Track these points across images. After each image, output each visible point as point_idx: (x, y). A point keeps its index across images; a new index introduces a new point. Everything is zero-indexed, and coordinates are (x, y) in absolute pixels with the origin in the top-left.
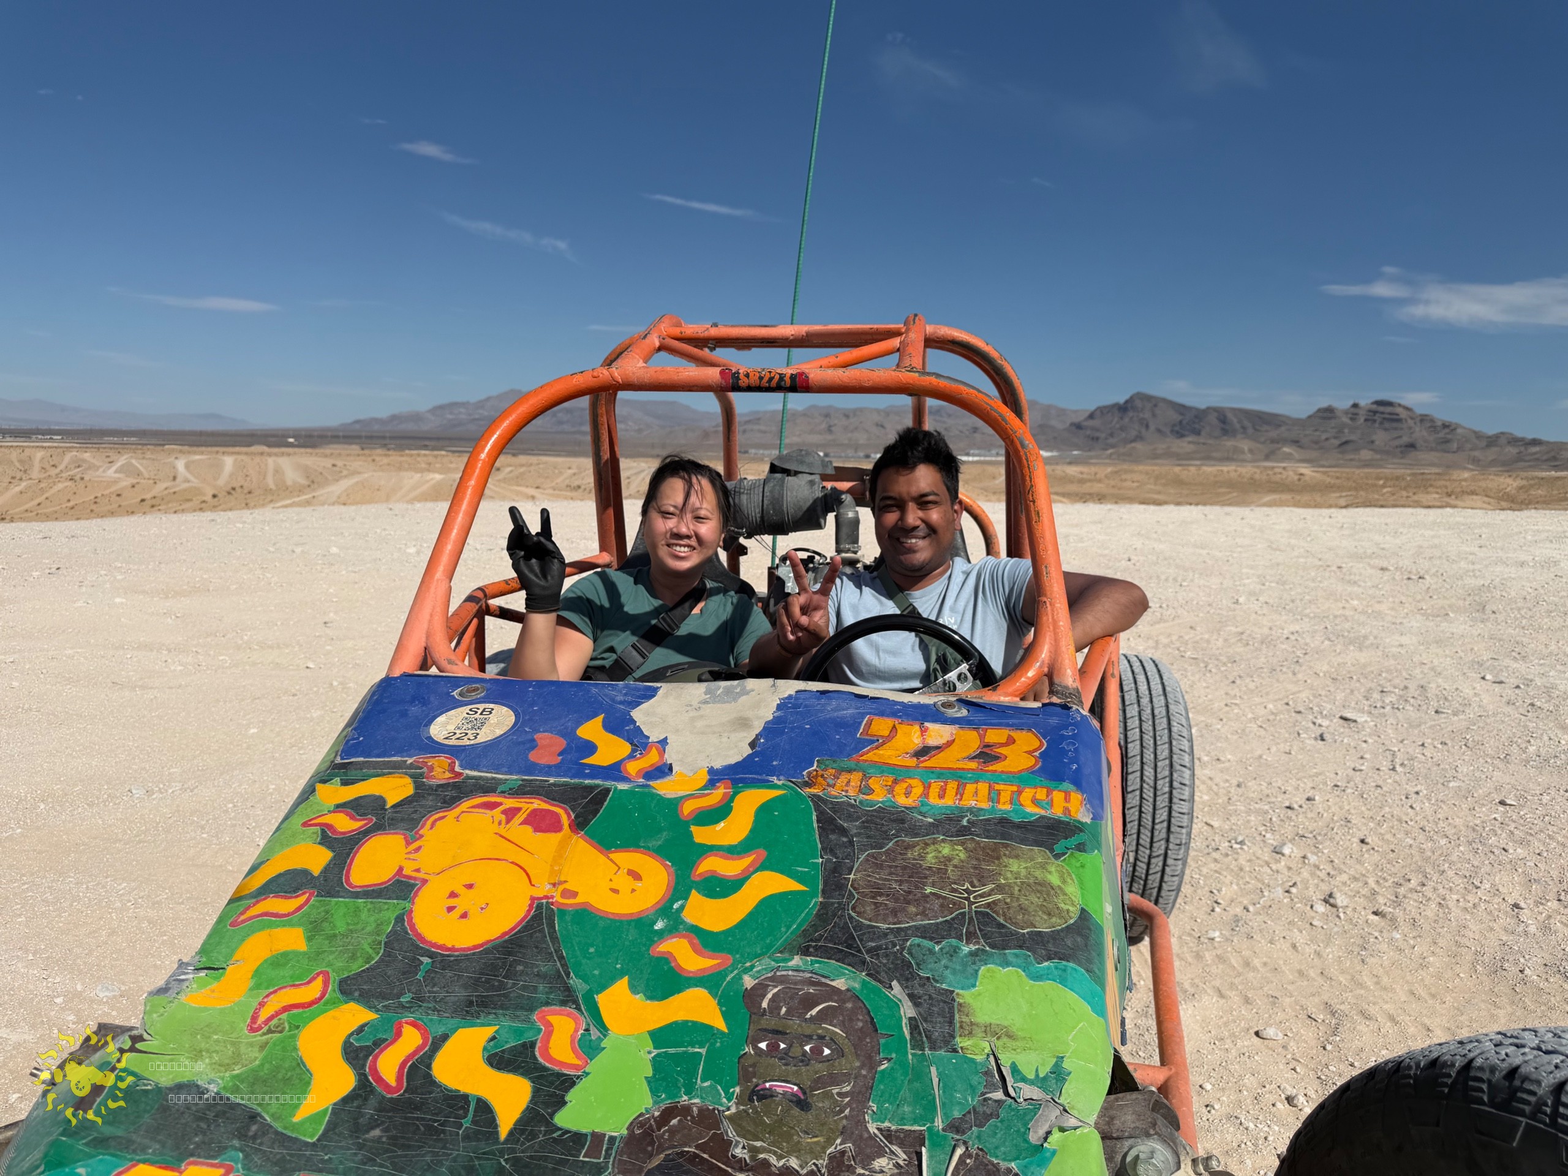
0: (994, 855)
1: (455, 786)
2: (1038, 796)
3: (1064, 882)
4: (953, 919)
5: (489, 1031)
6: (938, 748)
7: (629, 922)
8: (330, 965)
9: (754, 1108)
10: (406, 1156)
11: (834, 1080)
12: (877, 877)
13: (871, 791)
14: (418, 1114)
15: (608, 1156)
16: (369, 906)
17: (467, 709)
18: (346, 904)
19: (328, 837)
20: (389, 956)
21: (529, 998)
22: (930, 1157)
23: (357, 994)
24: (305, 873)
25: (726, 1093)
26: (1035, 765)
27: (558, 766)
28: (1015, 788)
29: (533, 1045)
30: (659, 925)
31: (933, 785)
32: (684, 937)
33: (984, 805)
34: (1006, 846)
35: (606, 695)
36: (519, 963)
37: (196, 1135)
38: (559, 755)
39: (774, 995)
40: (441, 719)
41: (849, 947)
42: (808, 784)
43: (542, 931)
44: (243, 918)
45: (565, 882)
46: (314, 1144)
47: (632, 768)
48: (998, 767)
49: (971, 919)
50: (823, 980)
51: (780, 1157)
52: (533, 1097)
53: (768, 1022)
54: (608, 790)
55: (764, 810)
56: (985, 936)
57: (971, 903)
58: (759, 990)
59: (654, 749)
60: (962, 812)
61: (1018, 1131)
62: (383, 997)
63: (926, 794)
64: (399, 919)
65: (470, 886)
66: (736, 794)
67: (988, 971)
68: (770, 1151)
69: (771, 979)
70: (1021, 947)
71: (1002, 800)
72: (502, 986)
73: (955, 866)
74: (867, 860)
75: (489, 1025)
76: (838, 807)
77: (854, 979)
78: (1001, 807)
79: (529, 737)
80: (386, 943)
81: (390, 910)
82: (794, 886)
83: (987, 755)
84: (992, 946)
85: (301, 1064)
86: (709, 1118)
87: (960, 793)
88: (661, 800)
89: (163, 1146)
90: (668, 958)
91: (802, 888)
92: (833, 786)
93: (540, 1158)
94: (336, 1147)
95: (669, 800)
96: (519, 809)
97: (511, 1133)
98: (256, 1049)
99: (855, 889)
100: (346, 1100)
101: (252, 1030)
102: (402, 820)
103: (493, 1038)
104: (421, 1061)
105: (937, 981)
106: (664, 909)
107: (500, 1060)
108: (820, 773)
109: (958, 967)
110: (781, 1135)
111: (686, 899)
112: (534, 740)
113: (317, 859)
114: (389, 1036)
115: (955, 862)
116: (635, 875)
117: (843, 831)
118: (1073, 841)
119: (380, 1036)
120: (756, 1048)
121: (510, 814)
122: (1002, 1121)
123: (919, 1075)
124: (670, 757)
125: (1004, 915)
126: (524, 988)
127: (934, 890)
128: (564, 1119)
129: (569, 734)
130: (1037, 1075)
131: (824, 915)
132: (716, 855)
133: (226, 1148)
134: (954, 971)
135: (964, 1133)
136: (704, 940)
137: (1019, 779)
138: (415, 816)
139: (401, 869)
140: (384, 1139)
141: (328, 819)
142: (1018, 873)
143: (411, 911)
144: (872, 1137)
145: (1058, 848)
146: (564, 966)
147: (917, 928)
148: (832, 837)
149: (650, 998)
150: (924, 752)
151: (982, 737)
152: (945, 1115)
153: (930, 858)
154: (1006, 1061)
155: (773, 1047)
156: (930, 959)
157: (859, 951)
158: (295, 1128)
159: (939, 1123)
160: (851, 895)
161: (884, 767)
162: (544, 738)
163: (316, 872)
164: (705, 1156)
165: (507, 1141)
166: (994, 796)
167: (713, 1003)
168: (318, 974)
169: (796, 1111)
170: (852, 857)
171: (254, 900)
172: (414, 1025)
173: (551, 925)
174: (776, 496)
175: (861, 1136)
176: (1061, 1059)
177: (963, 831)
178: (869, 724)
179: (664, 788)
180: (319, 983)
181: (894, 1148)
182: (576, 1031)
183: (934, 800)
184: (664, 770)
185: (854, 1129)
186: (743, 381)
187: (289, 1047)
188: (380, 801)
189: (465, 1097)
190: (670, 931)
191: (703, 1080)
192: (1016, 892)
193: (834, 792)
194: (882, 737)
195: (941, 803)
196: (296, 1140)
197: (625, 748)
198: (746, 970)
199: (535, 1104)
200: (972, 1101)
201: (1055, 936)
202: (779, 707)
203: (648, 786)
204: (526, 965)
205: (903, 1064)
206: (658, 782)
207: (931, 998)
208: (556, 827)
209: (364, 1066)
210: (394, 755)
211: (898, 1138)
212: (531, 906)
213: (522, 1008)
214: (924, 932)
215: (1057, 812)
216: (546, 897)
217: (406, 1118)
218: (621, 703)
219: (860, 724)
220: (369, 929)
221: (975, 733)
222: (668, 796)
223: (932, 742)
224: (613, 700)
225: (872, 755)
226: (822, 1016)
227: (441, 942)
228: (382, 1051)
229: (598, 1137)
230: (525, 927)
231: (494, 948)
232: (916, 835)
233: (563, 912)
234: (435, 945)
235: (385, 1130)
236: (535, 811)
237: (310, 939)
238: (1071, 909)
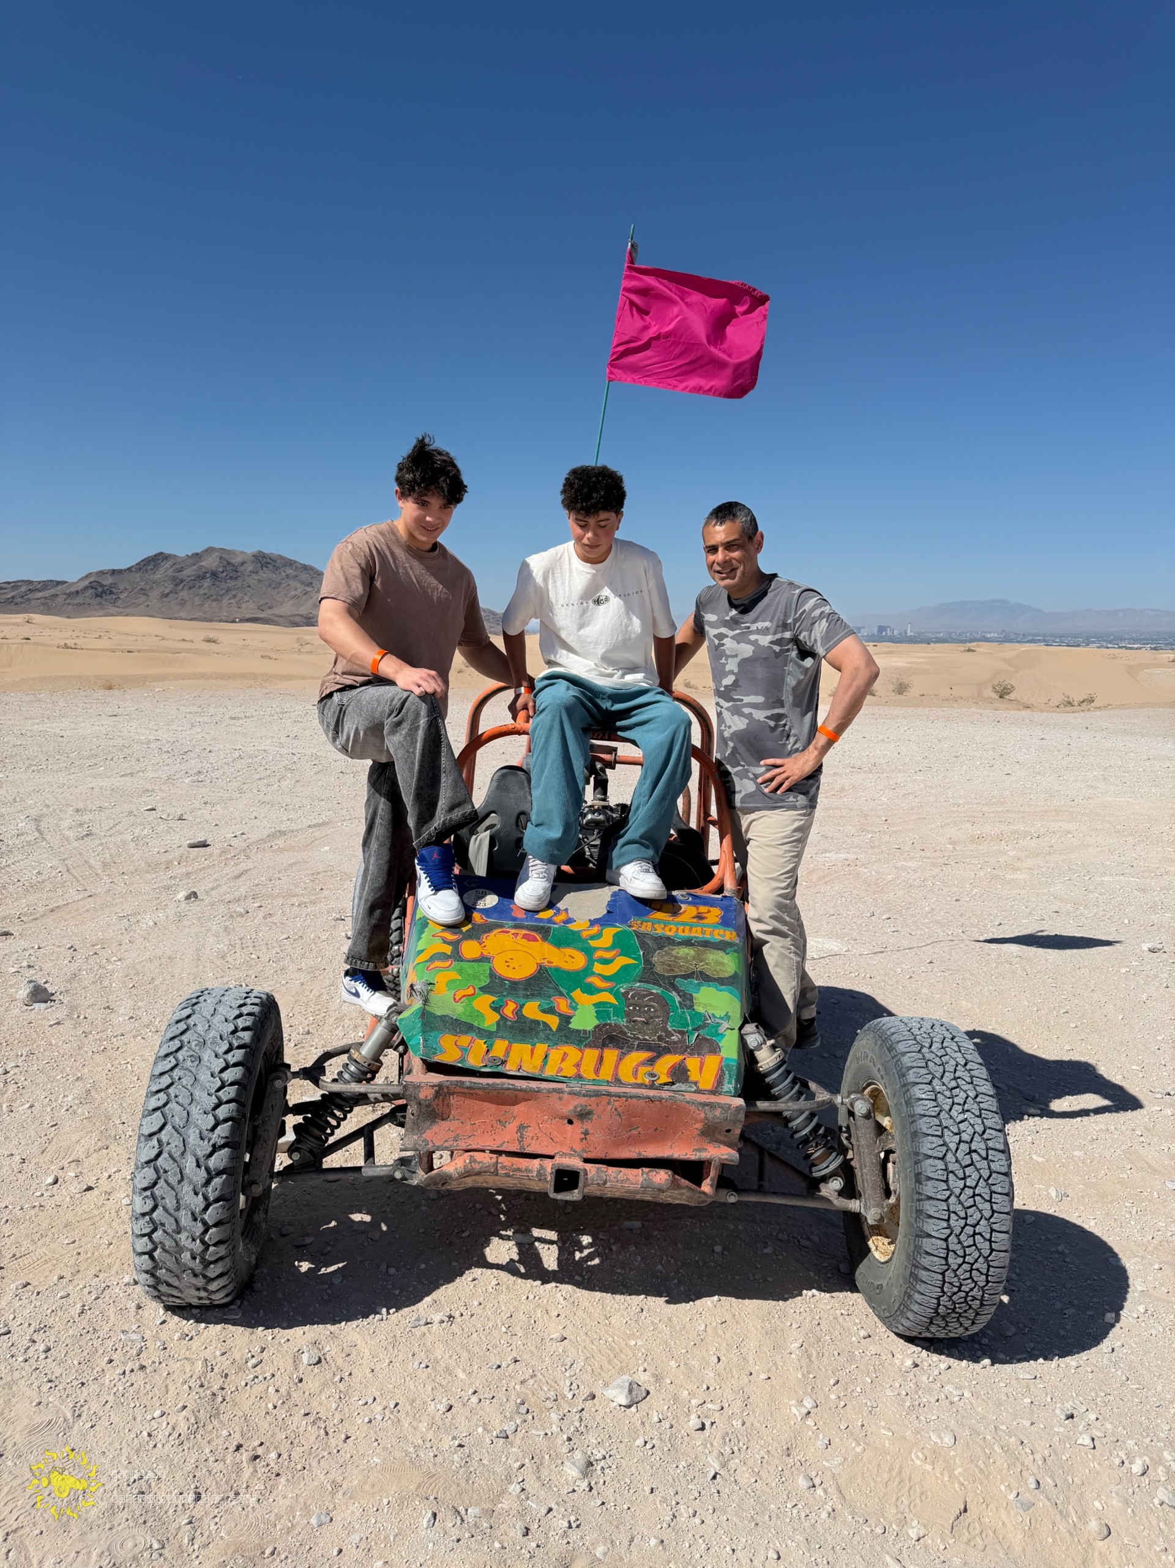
0: (704, 952)
1: (488, 925)
2: (720, 933)
3: (730, 962)
4: (691, 973)
6: (680, 913)
7: (575, 972)
8: (472, 983)
9: (632, 1024)
10: (525, 1034)
11: (656, 1017)
12: (663, 959)
13: (656, 929)
14: (524, 1025)
15: (590, 1035)
16: (476, 965)
17: (474, 891)
18: (467, 964)
19: (445, 941)
20: (493, 981)
21: (548, 994)
22: (688, 1037)
23: (487, 992)
24: (444, 954)
25: (622, 1020)
26: (719, 921)
28: (711, 929)
29: (554, 1007)
30: (586, 973)
31: (680, 927)
32: (595, 976)
33: (700, 936)
34: (708, 950)
36: (540, 983)
37: (458, 1028)
39: (632, 994)
41: (656, 980)
42: (630, 926)
43: (544, 974)
44: (429, 969)
45: (547, 958)
46: (495, 1031)
47: (557, 919)
48: (704, 921)
49: (697, 973)
50: (648, 990)
51: (643, 1036)
52: (560, 1021)
53: (631, 1002)
54: (547, 926)
55: (616, 935)
56: (702, 978)
57: (696, 968)
58: (627, 993)
59: (563, 913)
60: (692, 937)
61: (715, 1030)
62: (497, 992)
63: (677, 931)
64: (491, 969)
65: (511, 959)
66: (603, 929)
67: (703, 988)
68: (639, 1035)
69: (630, 989)
70: (715, 982)
71: (707, 933)
72: (537, 990)
74: (658, 953)
75: (536, 1002)
76: (644, 935)
77: (659, 990)
78: (706, 936)
80: (489, 977)
81: (486, 966)
82: (633, 961)
83: (700, 917)
84: (705, 981)
85: (478, 1011)
86: (617, 1026)
87: (690, 930)
88: (572, 931)
90: (592, 983)
91: (636, 962)
92: (641, 927)
93: (568, 1034)
94: (502, 1032)
95: (576, 931)
96: (517, 934)
97: (557, 1029)
98: (461, 1007)
99: (655, 962)
100: (499, 1021)
101: (456, 1002)
102: (472, 936)
103: (540, 1005)
104: (518, 1011)
105: (687, 991)
106: (586, 968)
107: (545, 1011)
108: (634, 923)
109: (694, 987)
110: (641, 1031)
111: (594, 965)
113: (448, 949)
114: (504, 1004)
115: (690, 955)
116: (573, 958)
117: (648, 943)
118: (733, 949)
119: (501, 1004)
120: (629, 1009)
122: (710, 1028)
123: (683, 1016)
124: (571, 915)
125: (709, 972)
126: (544, 991)
127: (683, 964)
128: (570, 1026)
130: (721, 1017)
131: (645, 970)
132: (601, 950)
133: (468, 1031)
134: (692, 989)
135: (698, 1031)
136: (603, 978)
137: (713, 926)
138: (477, 934)
139: (481, 953)
141: (441, 935)
142: (713, 959)
143: (493, 967)
144: (670, 1031)
145: (728, 951)
146: (556, 984)
147: (678, 975)
148: (644, 945)
149: (589, 994)
151: (698, 909)
152: (692, 1027)
153: (681, 953)
154: (711, 1012)
155: (634, 1009)
156: (684, 985)
157: (659, 982)
158: (486, 1027)
159: (690, 1029)
160: (654, 965)
164: (620, 1035)
165: (556, 1031)
166: (703, 932)
167: (611, 996)
168: (470, 986)
169: (645, 1025)
170: (653, 952)
171: (429, 963)
172: (512, 1001)
173: (547, 972)
176: (728, 1013)
177: (693, 945)
179: (571, 926)
180: (471, 988)
181: (677, 1034)
182: (567, 1003)
183: (680, 933)
184: (570, 921)
185: (665, 1030)
187: (471, 1006)
189: (537, 1020)
190: (590, 975)
191: (613, 1017)
192: (713, 965)
193: (642, 929)
196: (489, 1030)
198: (621, 987)
199: (561, 1023)
200: (700, 1022)
201: (726, 979)
202: (612, 896)
203: (565, 925)
204: (542, 984)
205: (678, 1013)
207: (685, 995)
208: (535, 940)
209: (500, 1012)
211: (678, 1032)
212: (537, 966)
213: (546, 997)
214: (681, 977)
215: (727, 938)
216: (542, 963)
217: (521, 1026)
220: (481, 972)
221: (694, 907)
225: (654, 915)
226: (649, 1000)
227: (509, 977)
228: (504, 1008)
230: (538, 972)
231: (530, 979)
232: (675, 945)
233: (550, 968)
234: (507, 978)
236: (524, 934)
237: (460, 975)
238: (732, 971)
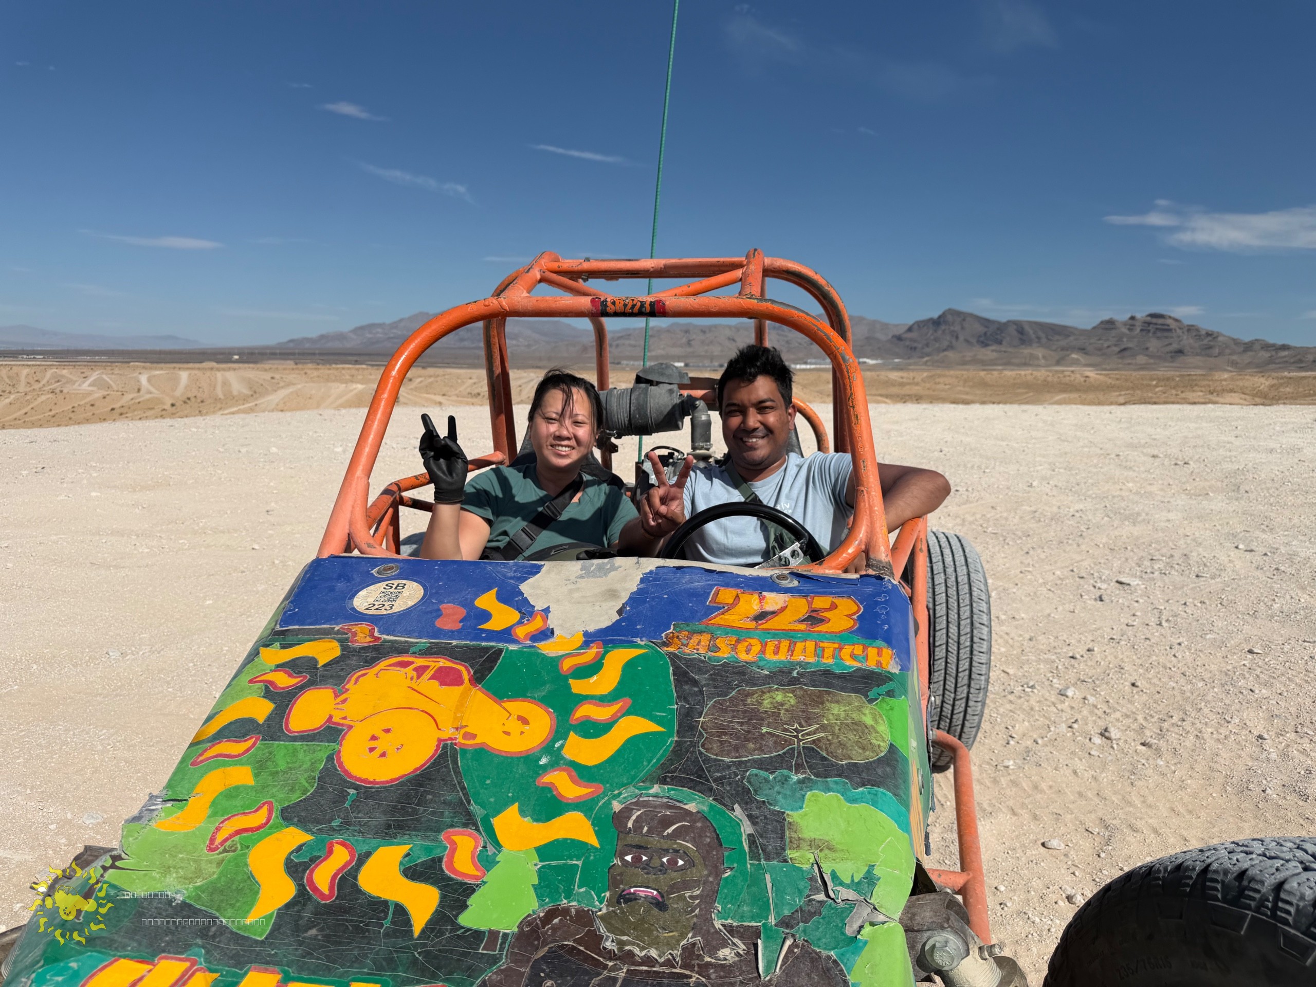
0: (818, 701)
1: (375, 649)
2: (855, 652)
3: (876, 722)
4: (784, 753)
5: (405, 849)
6: (774, 613)
7: (519, 759)
8: (273, 796)
9: (621, 909)
10: (338, 950)
11: (687, 885)
12: (723, 720)
13: (718, 649)
14: (347, 917)
15: (502, 949)
16: (305, 748)
17: (383, 584)
18: (286, 747)
19: (270, 692)
20: (322, 788)
21: (437, 822)
22: (765, 948)
23: (296, 820)
24: (252, 721)
25: (599, 897)
26: (853, 627)
27: (459, 631)
28: (836, 646)
29: (440, 859)
30: (543, 761)
31: (769, 644)
32: (563, 770)
33: (811, 660)
34: (829, 693)
35: (499, 572)
36: (428, 793)
37: (167, 935)
38: (460, 622)
39: (638, 817)
40: (362, 593)
41: (700, 777)
42: (665, 644)
43: (447, 767)
44: (201, 758)
45: (466, 726)
46: (262, 942)
47: (521, 632)
48: (822, 628)
49: (799, 753)
50: (678, 804)
51: (642, 949)
52: (441, 902)
53: (633, 839)
54: (500, 651)
55: (630, 665)
56: (810, 767)
57: (799, 740)
58: (626, 812)
59: (539, 617)
60: (793, 665)
61: (837, 926)
62: (318, 822)
63: (763, 651)
64: (330, 758)
65: (388, 731)
66: (606, 653)
67: (813, 796)
68: (634, 944)
69: (636, 803)
70: (840, 776)
71: (826, 655)
72: (415, 812)
73: (787, 710)
74: (714, 706)
75: (405, 844)
76: (690, 663)
77: (703, 803)
78: (825, 661)
79: (436, 607)
80: (319, 778)
81: (322, 751)
82: (654, 727)
83: (814, 618)
84: (816, 775)
85: (251, 877)
86: (584, 917)
87: (791, 650)
88: (544, 658)
89: (140, 944)
90: (551, 787)
91: (661, 729)
92: (687, 645)
93: (447, 951)
94: (280, 944)
95: (552, 658)
96: (428, 667)
97: (423, 931)
98: (214, 865)
99: (704, 729)
100: (288, 906)
101: (211, 850)
102: (332, 677)
103: (408, 855)
104: (349, 873)
105: (771, 804)
106: (548, 747)
107: (414, 872)
108: (676, 634)
109: (788, 793)
110: (643, 930)
111: (566, 739)
112: (439, 610)
113: (261, 710)
114: (322, 854)
115: (787, 706)
116: (524, 720)
117: (695, 683)
118: (883, 689)
119: (315, 854)
120: (623, 860)
121: (420, 671)
122: (823, 918)
123: (756, 880)
124: (552, 623)
125: (827, 749)
126: (433, 813)
127: (770, 730)
128: (466, 919)
129: (468, 604)
130: (853, 880)
131: (679, 751)
132: (590, 703)
133: (191, 945)
134: (785, 797)
135: (792, 928)
136: (580, 772)
137: (840, 638)
138: (342, 673)
139: (331, 717)
140: (320, 937)
141: (270, 677)
142: (838, 715)
143: (339, 752)
144: (717, 932)
145: (871, 694)
146: (466, 795)
147: (755, 761)
148: (686, 687)
149: (537, 820)
150: (762, 616)
151: (810, 604)
152: (777, 914)
153: (766, 703)
154: (827, 868)
155: (637, 859)
156: (765, 786)
157: (708, 780)
158: (246, 928)
159: (772, 920)
160: (701, 735)
161: (729, 629)
162: (447, 608)
163: (261, 721)
164: (582, 948)
165: (420, 937)
166: (819, 652)
167: (587, 824)
168: (264, 804)
169: (655, 911)
170: (702, 704)
171: (210, 744)
172: (343, 844)
173: (455, 762)
174: (641, 402)
175: (708, 931)
176: (872, 867)
177: (793, 681)
178: (717, 593)
179: (548, 648)
180: (265, 810)
181: (736, 940)
182: (476, 848)
183: (770, 656)
184: (547, 634)
185: (703, 926)
186: (610, 308)
187: (241, 863)
188: (312, 662)
189: (385, 903)
190: (552, 766)
191: (580, 887)
192: (837, 731)
193: (687, 650)
194: (727, 604)
195: (775, 658)
196: (247, 938)
197: (515, 616)
198: (615, 797)
199: (442, 908)
200: (800, 902)
201: (868, 766)
202: (642, 581)
203: (534, 647)
204: (434, 794)
205: (743, 873)
206: (542, 643)
207: (766, 818)
208: (458, 681)
209: (302, 878)
210: (324, 624)
211: (738, 932)
212: (438, 746)
213: (431, 830)
214: (761, 764)
215: (871, 665)
216: (451, 739)
217: (337, 920)
218: (511, 578)
219: (709, 594)
220: (305, 766)
221: (804, 601)
222: (551, 655)
223: (769, 608)
224: (505, 576)
225: (719, 619)
226: (677, 834)
227: (364, 777)
228: (317, 866)
229: (494, 934)
230: (433, 763)
231: (408, 781)
232: (755, 685)
233: (464, 751)
234: (359, 779)
235: (321, 930)
236: (441, 668)
237: (256, 775)
238: (882, 744)
